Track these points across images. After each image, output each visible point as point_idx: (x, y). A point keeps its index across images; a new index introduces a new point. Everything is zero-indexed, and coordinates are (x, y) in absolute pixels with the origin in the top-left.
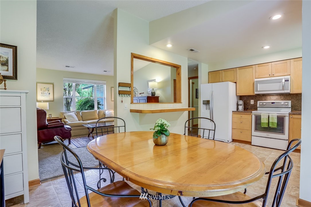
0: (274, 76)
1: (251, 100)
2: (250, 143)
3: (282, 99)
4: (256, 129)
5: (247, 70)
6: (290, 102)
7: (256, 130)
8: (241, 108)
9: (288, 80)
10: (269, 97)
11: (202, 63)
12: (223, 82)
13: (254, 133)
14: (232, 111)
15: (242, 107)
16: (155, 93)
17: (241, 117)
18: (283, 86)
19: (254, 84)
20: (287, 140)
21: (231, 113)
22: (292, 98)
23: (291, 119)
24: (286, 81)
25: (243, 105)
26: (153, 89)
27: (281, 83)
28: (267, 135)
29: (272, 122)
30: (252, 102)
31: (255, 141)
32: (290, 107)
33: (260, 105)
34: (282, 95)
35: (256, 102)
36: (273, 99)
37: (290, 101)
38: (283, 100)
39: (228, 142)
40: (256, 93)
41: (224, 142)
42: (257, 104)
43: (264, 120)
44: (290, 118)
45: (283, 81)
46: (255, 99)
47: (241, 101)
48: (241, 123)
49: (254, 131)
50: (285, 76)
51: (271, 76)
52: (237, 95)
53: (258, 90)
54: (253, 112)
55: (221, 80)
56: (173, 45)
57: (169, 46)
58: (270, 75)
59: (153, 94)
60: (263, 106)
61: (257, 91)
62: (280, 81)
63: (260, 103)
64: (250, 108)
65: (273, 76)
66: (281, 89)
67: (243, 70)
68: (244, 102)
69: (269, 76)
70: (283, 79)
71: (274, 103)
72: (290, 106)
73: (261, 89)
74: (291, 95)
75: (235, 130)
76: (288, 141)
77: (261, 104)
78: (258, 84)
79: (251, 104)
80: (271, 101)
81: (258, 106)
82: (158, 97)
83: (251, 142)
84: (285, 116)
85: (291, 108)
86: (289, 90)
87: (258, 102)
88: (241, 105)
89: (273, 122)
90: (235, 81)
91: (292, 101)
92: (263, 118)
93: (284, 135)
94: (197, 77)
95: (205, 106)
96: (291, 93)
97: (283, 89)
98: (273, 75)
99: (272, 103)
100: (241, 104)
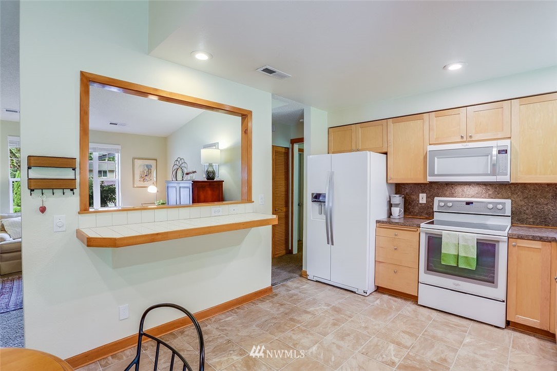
0: (473, 139)
1: (421, 195)
2: (414, 299)
3: (489, 195)
4: (430, 268)
5: (412, 123)
6: (508, 203)
7: (427, 270)
8: (397, 212)
9: (506, 152)
10: (459, 189)
11: (311, 107)
12: (358, 150)
13: (425, 277)
14: (377, 221)
15: (400, 211)
16: (214, 173)
17: (396, 235)
18: (494, 166)
19: (425, 157)
20: (503, 301)
21: (374, 225)
22: (512, 194)
23: (514, 250)
24: (500, 152)
25: (402, 205)
26: (211, 165)
27: (489, 157)
28: (454, 284)
29: (464, 257)
30: (423, 198)
31: (426, 296)
32: (510, 215)
33: (439, 206)
34: (490, 185)
35: (430, 199)
36: (470, 195)
37: (509, 201)
38: (492, 198)
39: (365, 294)
40: (430, 179)
41: (355, 293)
42: (433, 204)
43: (448, 249)
44: (511, 248)
45: (495, 152)
46: (430, 191)
47: (398, 196)
48: (396, 249)
49: (425, 273)
50: (499, 141)
51: (465, 139)
52: (390, 181)
53: (436, 173)
54: (422, 225)
55: (354, 147)
56: (211, 56)
57: (202, 57)
58: (462, 137)
59: (211, 176)
60: (445, 210)
61: (433, 175)
62: (486, 152)
63: (440, 201)
64: (417, 211)
65: (470, 139)
66: (489, 173)
67: (402, 125)
68: (405, 198)
69: (460, 140)
70: (495, 146)
71: (472, 203)
72: (508, 212)
73: (442, 170)
74: (510, 187)
75: (381, 264)
76: (505, 303)
77: (442, 204)
78: (436, 158)
79: (421, 204)
80: (465, 197)
81: (435, 209)
82: (220, 183)
83: (418, 297)
84: (498, 242)
85: (510, 218)
86: (507, 175)
87: (436, 199)
88: (397, 205)
89: (467, 257)
90: (384, 151)
91: (512, 200)
92: (447, 244)
93: (496, 287)
94: (301, 140)
95: (316, 206)
96: (513, 181)
97: (494, 173)
98: (471, 137)
99: (468, 203)
100: (398, 203)
